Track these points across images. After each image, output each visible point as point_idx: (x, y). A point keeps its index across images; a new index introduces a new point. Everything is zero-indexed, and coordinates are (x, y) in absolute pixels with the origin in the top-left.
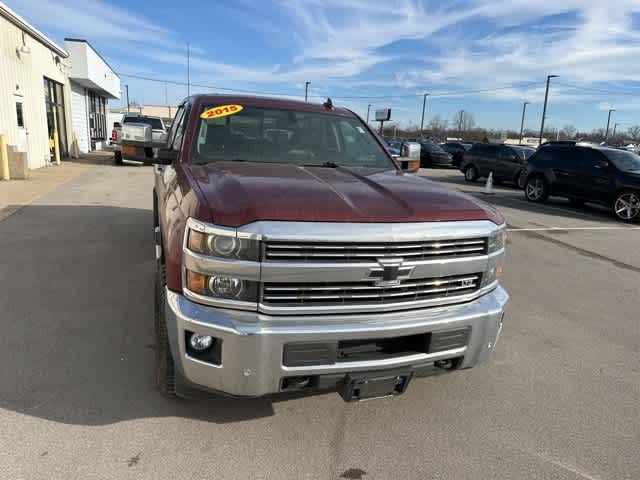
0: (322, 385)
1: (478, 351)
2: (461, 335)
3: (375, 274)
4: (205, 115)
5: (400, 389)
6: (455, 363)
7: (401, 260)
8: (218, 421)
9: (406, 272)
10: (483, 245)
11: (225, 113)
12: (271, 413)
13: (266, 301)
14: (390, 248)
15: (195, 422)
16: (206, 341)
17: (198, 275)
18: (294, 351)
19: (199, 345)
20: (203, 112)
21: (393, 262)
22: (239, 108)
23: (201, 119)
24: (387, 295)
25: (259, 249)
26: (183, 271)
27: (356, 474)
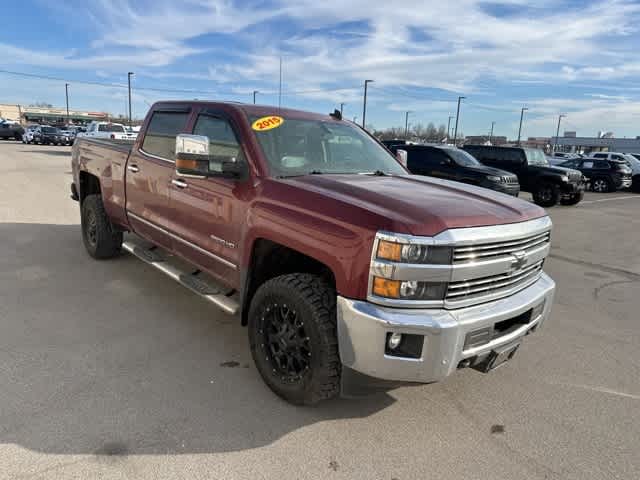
1: (544, 318)
2: (542, 305)
5: (511, 355)
7: (523, 252)
10: (547, 235)
13: (448, 298)
14: (518, 243)
18: (474, 336)
21: (520, 254)
24: (513, 281)
25: (450, 253)
26: (370, 279)
27: (498, 429)
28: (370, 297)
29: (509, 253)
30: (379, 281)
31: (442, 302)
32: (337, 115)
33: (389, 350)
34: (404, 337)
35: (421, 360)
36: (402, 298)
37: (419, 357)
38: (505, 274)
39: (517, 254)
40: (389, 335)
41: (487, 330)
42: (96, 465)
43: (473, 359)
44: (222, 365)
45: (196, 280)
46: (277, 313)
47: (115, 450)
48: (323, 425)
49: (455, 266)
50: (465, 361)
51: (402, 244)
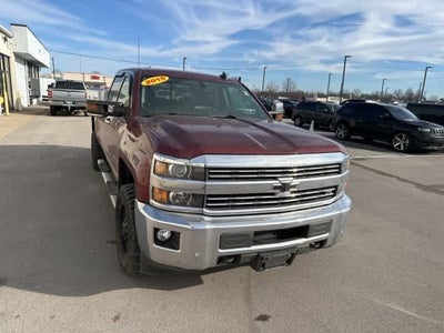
0: (242, 261)
1: (336, 235)
2: (326, 226)
3: (276, 188)
4: (144, 83)
5: (289, 261)
6: (322, 243)
7: (292, 178)
8: (168, 289)
9: (294, 186)
10: (339, 168)
11: (157, 82)
12: (201, 282)
13: (207, 207)
14: (285, 171)
15: (151, 291)
16: (166, 235)
17: (161, 191)
18: (226, 239)
19: (162, 237)
21: (287, 180)
22: (167, 78)
23: (141, 86)
24: (283, 202)
26: (151, 189)
27: (264, 318)
28: (152, 201)
29: (274, 178)
30: (156, 191)
31: (201, 209)
32: (224, 76)
33: (157, 241)
34: (173, 233)
36: (169, 203)
37: (178, 249)
38: (272, 194)
40: (156, 230)
41: (245, 236)
43: (237, 257)
44: (108, 242)
49: (207, 183)
50: (226, 258)
51: (168, 164)
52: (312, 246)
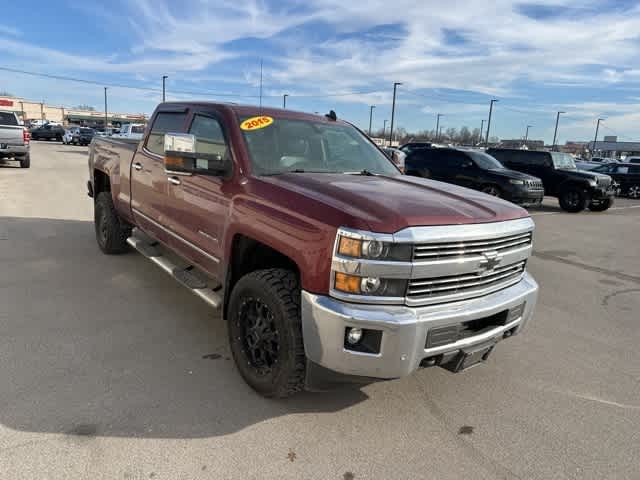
0: (444, 361)
1: (525, 321)
2: (521, 308)
3: (482, 265)
4: (244, 126)
5: (484, 357)
7: (496, 252)
8: (333, 411)
9: (498, 262)
10: (529, 237)
13: (410, 295)
14: (490, 243)
17: (349, 276)
19: (353, 339)
20: (240, 124)
21: (492, 254)
22: (271, 120)
23: (243, 131)
24: (485, 282)
25: (411, 251)
26: (332, 275)
27: (467, 430)
28: (332, 293)
29: (479, 253)
30: (341, 277)
31: (403, 299)
32: (332, 116)
33: (348, 345)
34: (365, 332)
35: (380, 355)
36: (362, 293)
37: (378, 352)
38: (475, 274)
39: (487, 254)
40: (348, 330)
41: (453, 328)
42: (65, 445)
43: (438, 358)
44: (205, 357)
45: (187, 274)
46: (251, 306)
47: (85, 431)
48: (290, 417)
49: (415, 264)
50: (429, 359)
51: (362, 241)
52: (505, 335)
